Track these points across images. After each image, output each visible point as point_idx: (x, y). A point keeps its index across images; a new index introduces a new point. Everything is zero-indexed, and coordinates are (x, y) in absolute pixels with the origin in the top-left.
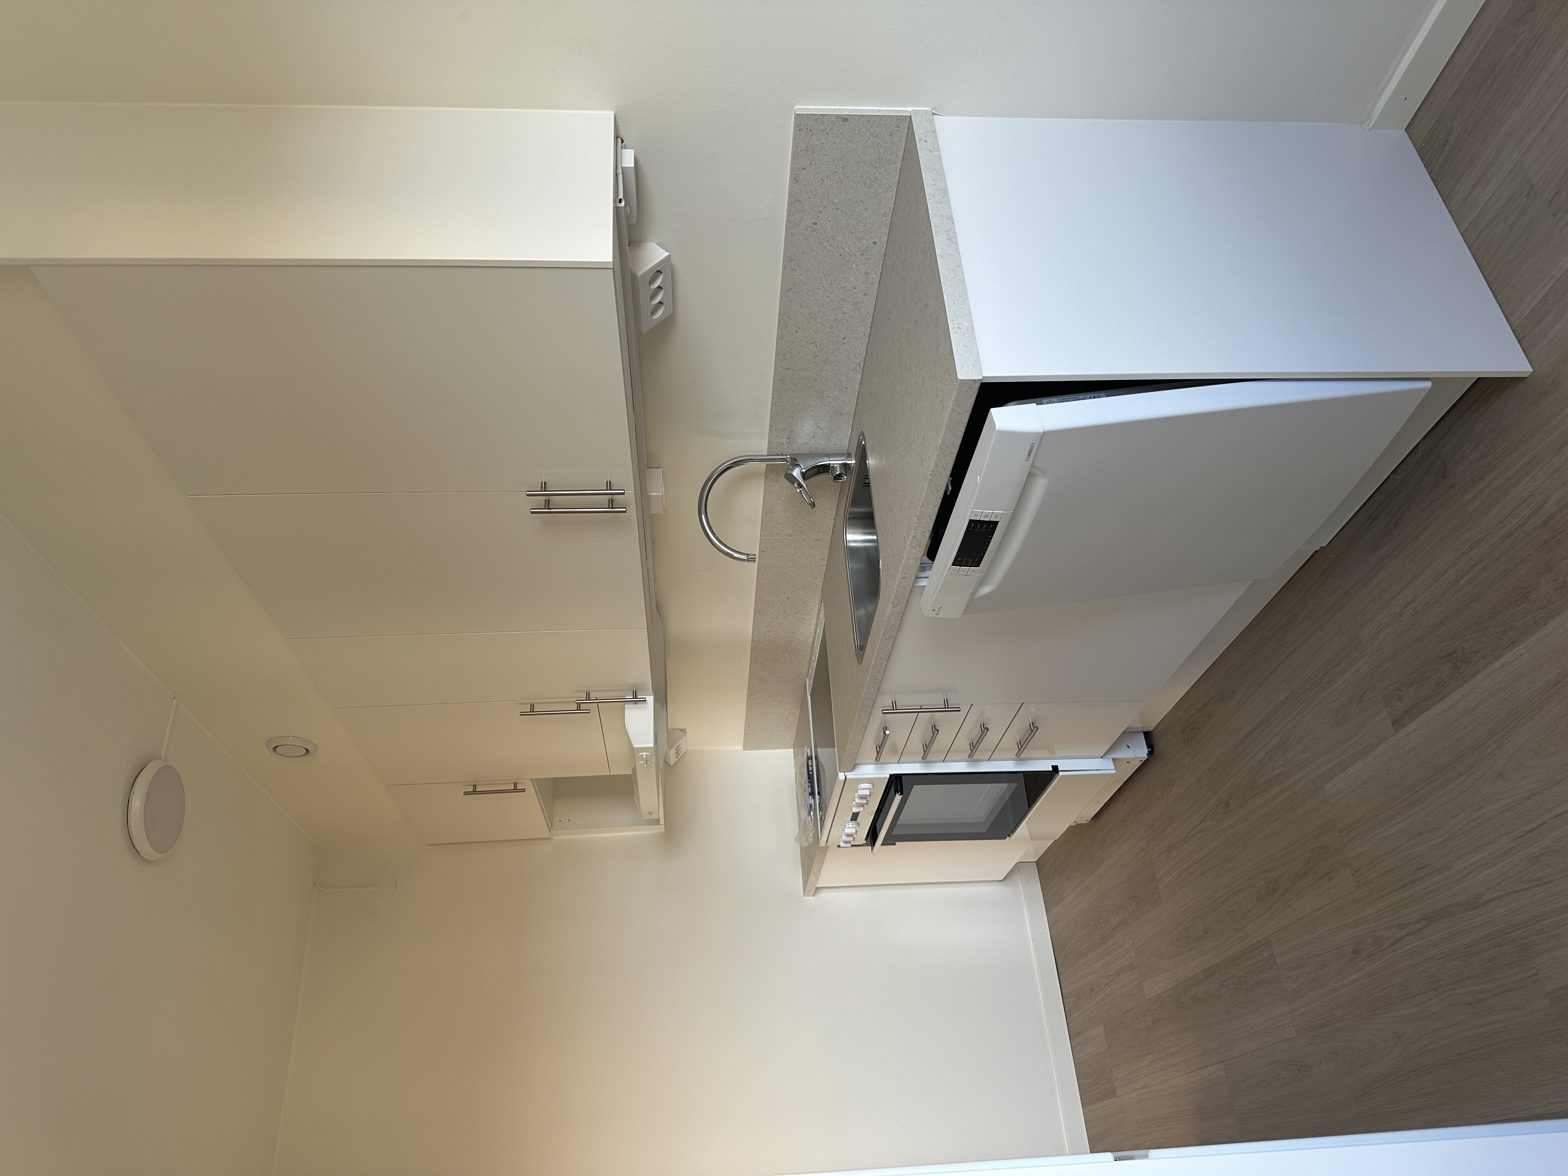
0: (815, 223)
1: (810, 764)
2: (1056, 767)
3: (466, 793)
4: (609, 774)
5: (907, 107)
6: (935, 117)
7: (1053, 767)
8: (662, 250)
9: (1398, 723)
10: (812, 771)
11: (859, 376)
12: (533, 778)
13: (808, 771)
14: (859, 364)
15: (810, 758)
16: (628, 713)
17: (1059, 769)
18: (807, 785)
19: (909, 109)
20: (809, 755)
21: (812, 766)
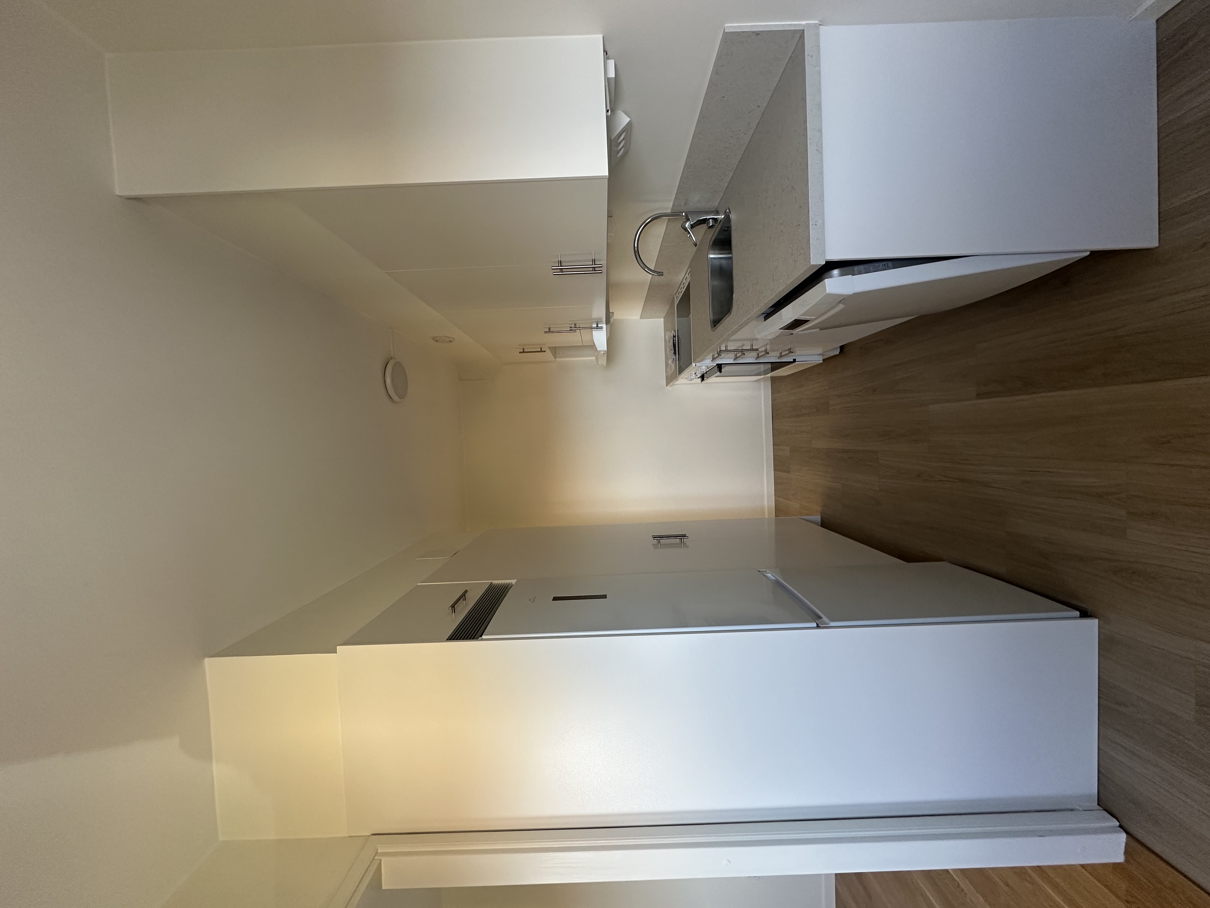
0: (723, 97)
1: (674, 339)
2: (795, 359)
3: (520, 352)
4: (582, 345)
5: (801, 20)
6: (821, 27)
7: (793, 359)
8: (627, 117)
9: (979, 396)
10: (675, 343)
11: (731, 174)
12: (549, 346)
13: (673, 343)
14: (733, 168)
15: (674, 336)
16: (593, 332)
17: (796, 361)
18: (673, 348)
19: (804, 23)
20: (674, 335)
21: (675, 340)
